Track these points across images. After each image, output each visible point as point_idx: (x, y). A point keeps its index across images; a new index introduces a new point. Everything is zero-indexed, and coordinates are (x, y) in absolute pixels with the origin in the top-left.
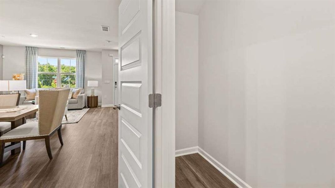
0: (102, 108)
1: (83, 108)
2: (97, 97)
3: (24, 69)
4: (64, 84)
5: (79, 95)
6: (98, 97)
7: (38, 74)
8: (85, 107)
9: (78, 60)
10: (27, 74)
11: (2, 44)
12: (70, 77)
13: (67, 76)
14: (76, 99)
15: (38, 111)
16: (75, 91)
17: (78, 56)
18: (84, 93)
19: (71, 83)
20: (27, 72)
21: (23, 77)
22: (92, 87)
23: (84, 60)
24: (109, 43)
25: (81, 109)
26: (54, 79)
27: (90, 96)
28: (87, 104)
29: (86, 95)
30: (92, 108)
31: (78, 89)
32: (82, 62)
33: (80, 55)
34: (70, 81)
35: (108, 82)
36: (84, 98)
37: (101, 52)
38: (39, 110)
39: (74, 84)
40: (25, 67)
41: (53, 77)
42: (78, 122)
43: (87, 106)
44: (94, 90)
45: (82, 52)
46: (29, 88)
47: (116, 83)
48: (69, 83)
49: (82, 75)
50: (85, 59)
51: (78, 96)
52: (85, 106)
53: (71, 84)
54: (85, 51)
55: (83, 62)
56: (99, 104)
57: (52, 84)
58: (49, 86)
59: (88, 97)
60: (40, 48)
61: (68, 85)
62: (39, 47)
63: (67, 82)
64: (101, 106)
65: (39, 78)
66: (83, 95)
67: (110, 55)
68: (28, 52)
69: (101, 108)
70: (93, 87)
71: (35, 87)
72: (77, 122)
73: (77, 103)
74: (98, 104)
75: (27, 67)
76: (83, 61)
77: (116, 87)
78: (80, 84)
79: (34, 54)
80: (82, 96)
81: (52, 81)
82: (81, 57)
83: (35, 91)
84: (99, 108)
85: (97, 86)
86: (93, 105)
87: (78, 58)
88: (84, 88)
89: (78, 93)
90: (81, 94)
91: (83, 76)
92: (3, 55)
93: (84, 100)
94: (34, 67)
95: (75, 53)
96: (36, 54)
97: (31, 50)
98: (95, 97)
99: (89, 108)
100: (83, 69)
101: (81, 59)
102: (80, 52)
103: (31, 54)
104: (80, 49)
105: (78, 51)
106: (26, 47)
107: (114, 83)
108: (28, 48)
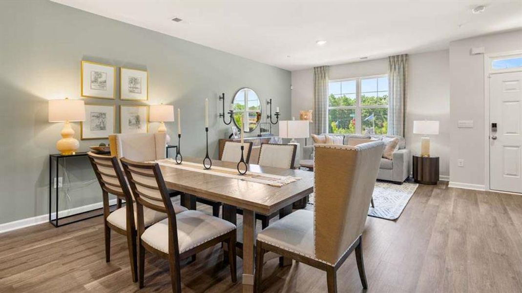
0: (452, 188)
1: (404, 182)
2: (437, 159)
3: (312, 104)
4: (366, 126)
5: (396, 151)
6: (440, 159)
7: (329, 110)
8: (408, 180)
9: (392, 78)
10: (315, 111)
11: (290, 70)
12: (375, 115)
13: (370, 114)
14: (389, 159)
15: (312, 192)
16: (388, 142)
17: (393, 70)
18: (405, 148)
19: (376, 125)
20: (315, 108)
21: (311, 115)
22: (423, 135)
23: (404, 75)
24: (478, 12)
25: (399, 183)
26: (352, 117)
27: (419, 155)
28: (412, 173)
29: (410, 152)
30: (425, 184)
31: (392, 139)
32: (400, 80)
33: (397, 67)
34: (375, 121)
35: (469, 123)
36: (405, 159)
37: (446, 51)
38: (314, 190)
39: (380, 126)
40: (313, 100)
41: (351, 115)
42: (397, 219)
43: (411, 176)
44: (428, 141)
45: (400, 59)
46: (319, 134)
47: (494, 125)
48: (374, 125)
49: (400, 109)
50: (406, 73)
51: (394, 154)
52: (407, 177)
53: (376, 127)
54: (406, 55)
55: (402, 81)
56: (442, 178)
57: (350, 125)
58: (346, 129)
59: (413, 157)
60: (331, 66)
61: (371, 128)
62: (329, 65)
63: (371, 122)
64: (447, 183)
65: (330, 116)
66: (404, 151)
67: (475, 51)
68: (317, 76)
69: (447, 188)
70: (428, 136)
71: (325, 132)
72: (395, 220)
73: (391, 169)
74: (440, 176)
75: (315, 99)
76: (402, 77)
77: (495, 139)
78: (397, 128)
79: (323, 77)
80: (401, 156)
81: (349, 121)
82: (399, 69)
83: (324, 138)
84: (444, 187)
85: (438, 133)
86: (427, 178)
87: (392, 75)
88: (404, 136)
89: (393, 147)
90: (399, 149)
91: (403, 110)
92: (291, 85)
93: (405, 164)
94: (324, 99)
95: (386, 65)
96: (327, 78)
97: (320, 72)
98: (431, 159)
99: (418, 184)
100: (402, 96)
101: (397, 73)
102: (396, 59)
103: (320, 79)
104: (395, 55)
105: (391, 60)
106: (315, 68)
107: (488, 127)
108: (316, 70)
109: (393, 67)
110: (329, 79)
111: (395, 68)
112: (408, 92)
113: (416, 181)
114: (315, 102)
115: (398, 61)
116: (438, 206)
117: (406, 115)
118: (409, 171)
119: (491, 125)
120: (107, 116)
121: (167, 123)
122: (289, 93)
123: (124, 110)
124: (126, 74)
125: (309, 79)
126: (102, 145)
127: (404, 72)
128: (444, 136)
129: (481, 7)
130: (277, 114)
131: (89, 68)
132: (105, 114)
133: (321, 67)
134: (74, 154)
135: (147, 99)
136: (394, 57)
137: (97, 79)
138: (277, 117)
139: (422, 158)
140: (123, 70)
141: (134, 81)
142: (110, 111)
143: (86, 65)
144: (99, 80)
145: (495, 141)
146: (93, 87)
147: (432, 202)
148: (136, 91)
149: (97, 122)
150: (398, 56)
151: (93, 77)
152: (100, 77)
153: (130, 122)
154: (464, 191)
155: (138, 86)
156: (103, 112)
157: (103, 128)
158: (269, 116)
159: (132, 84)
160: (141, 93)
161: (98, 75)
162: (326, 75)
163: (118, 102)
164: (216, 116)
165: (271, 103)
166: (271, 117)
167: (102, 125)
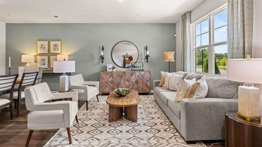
68: (183, 22)
92: (175, 34)
120: (46, 60)
122: (173, 40)
123: (52, 57)
124: (52, 43)
130: (148, 56)
131: (40, 43)
132: (45, 59)
137: (42, 47)
138: (148, 58)
141: (55, 45)
142: (46, 58)
143: (38, 42)
144: (43, 47)
146: (41, 50)
148: (57, 49)
149: (42, 62)
151: (41, 46)
152: (43, 46)
155: (57, 47)
156: (44, 58)
157: (44, 64)
159: (55, 47)
160: (58, 50)
163: (50, 54)
165: (147, 49)
167: (44, 63)
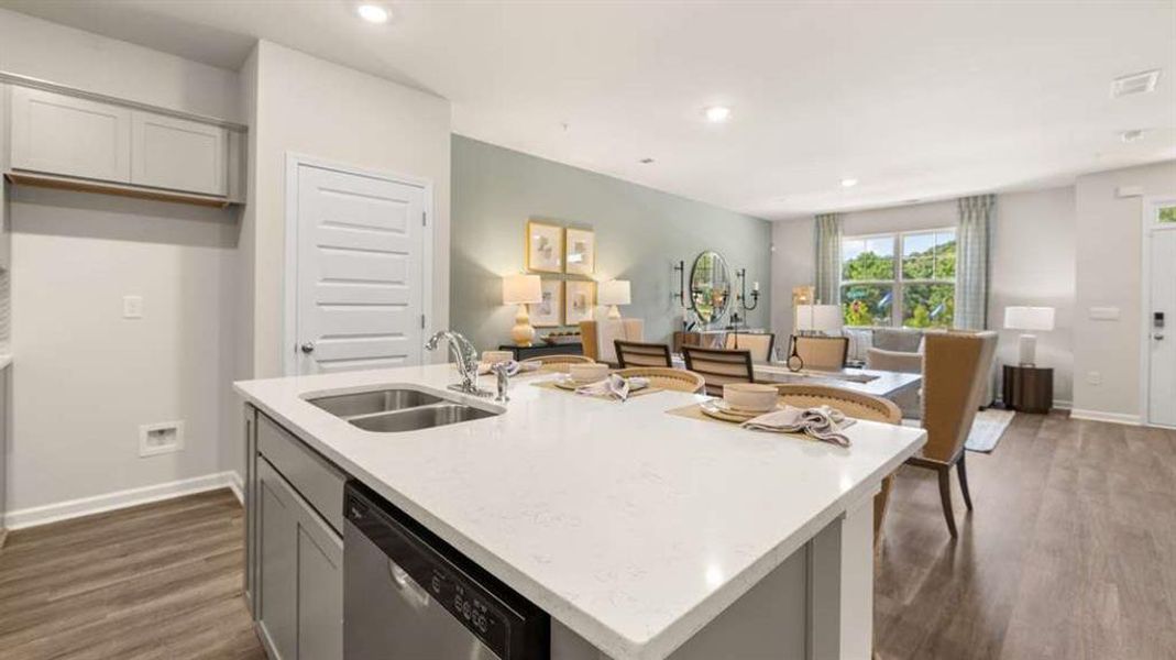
0: (1077, 420)
1: (989, 407)
2: (1049, 372)
6: (1055, 371)
9: (963, 235)
10: (818, 288)
11: (771, 220)
17: (966, 220)
20: (818, 283)
22: (1024, 331)
24: (1132, 140)
25: (982, 409)
27: (1015, 362)
28: (1001, 395)
29: (1000, 360)
30: (1028, 413)
32: (979, 237)
33: (974, 215)
35: (1111, 311)
37: (1070, 190)
40: (814, 270)
42: (991, 451)
43: (1000, 399)
44: (1033, 341)
45: (979, 204)
47: (1160, 316)
49: (978, 288)
52: (993, 399)
54: (992, 196)
56: (1057, 404)
59: (1005, 366)
60: (848, 213)
62: (846, 211)
64: (1068, 413)
67: (1125, 191)
68: (822, 230)
69: (1069, 420)
70: (1033, 332)
72: (988, 452)
74: (1055, 401)
75: (818, 268)
76: (983, 234)
77: (1160, 338)
78: (973, 319)
79: (833, 232)
82: (978, 218)
84: (1062, 418)
85: (1050, 327)
86: (1030, 402)
87: (964, 228)
91: (984, 289)
92: (771, 245)
94: (834, 268)
95: (953, 212)
96: (840, 233)
97: (827, 224)
98: (1039, 372)
99: (1013, 413)
100: (983, 265)
101: (974, 227)
102: (972, 202)
103: (827, 233)
104: (970, 195)
105: (963, 203)
106: (817, 217)
107: (1147, 320)
108: (820, 219)
109: (966, 215)
110: (844, 234)
111: (970, 217)
112: (994, 259)
113: (1009, 407)
114: (817, 273)
115: (975, 205)
116: (1055, 441)
117: (991, 297)
118: (995, 391)
119: (1153, 317)
120: (553, 295)
121: (620, 308)
122: (768, 260)
123: (570, 287)
124: (572, 237)
125: (808, 234)
126: (552, 335)
127: (987, 223)
128: (1061, 332)
129: (1136, 133)
130: (755, 294)
131: (538, 232)
132: (551, 293)
133: (828, 215)
134: (530, 345)
135: (594, 272)
136: (967, 199)
138: (756, 299)
139: (1022, 370)
140: (569, 232)
141: (580, 246)
142: (555, 289)
143: (533, 227)
144: (545, 247)
145: (1161, 342)
146: (540, 257)
147: (1043, 434)
149: (543, 304)
150: (976, 198)
151: (539, 245)
152: (546, 244)
153: (575, 304)
154: (1098, 424)
156: (550, 290)
157: (549, 313)
158: (741, 295)
159: (578, 252)
160: (588, 264)
161: (544, 241)
162: (840, 228)
163: (564, 276)
164: (671, 296)
165: (743, 275)
166: (743, 298)
167: (546, 309)
